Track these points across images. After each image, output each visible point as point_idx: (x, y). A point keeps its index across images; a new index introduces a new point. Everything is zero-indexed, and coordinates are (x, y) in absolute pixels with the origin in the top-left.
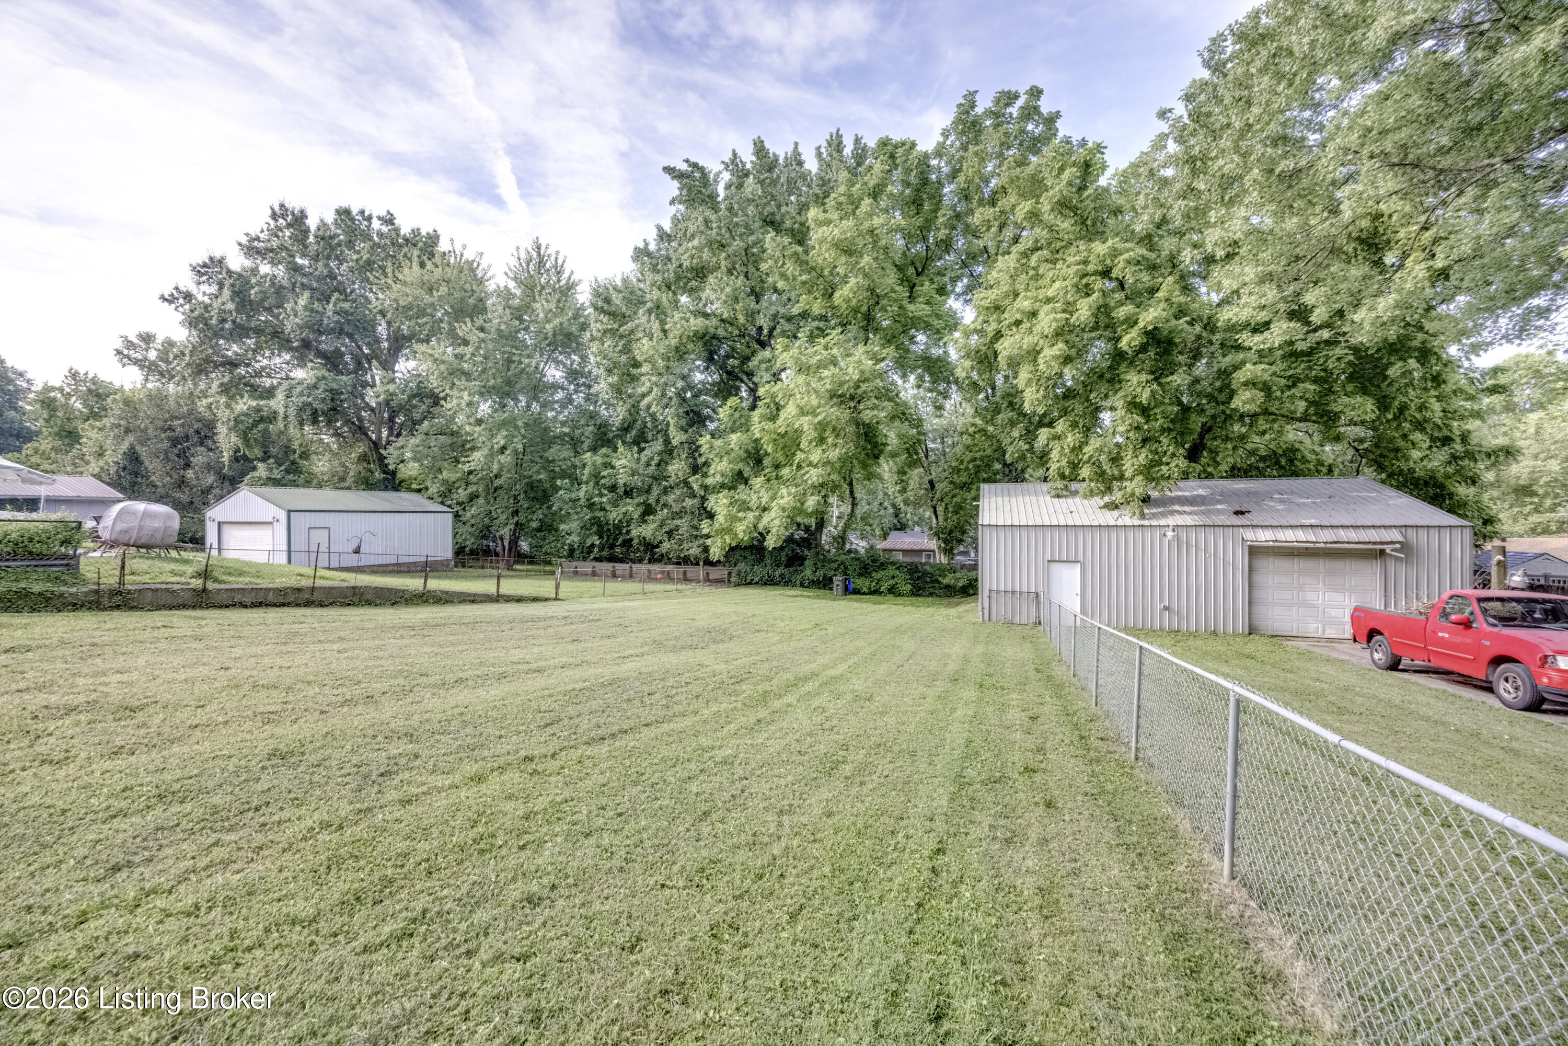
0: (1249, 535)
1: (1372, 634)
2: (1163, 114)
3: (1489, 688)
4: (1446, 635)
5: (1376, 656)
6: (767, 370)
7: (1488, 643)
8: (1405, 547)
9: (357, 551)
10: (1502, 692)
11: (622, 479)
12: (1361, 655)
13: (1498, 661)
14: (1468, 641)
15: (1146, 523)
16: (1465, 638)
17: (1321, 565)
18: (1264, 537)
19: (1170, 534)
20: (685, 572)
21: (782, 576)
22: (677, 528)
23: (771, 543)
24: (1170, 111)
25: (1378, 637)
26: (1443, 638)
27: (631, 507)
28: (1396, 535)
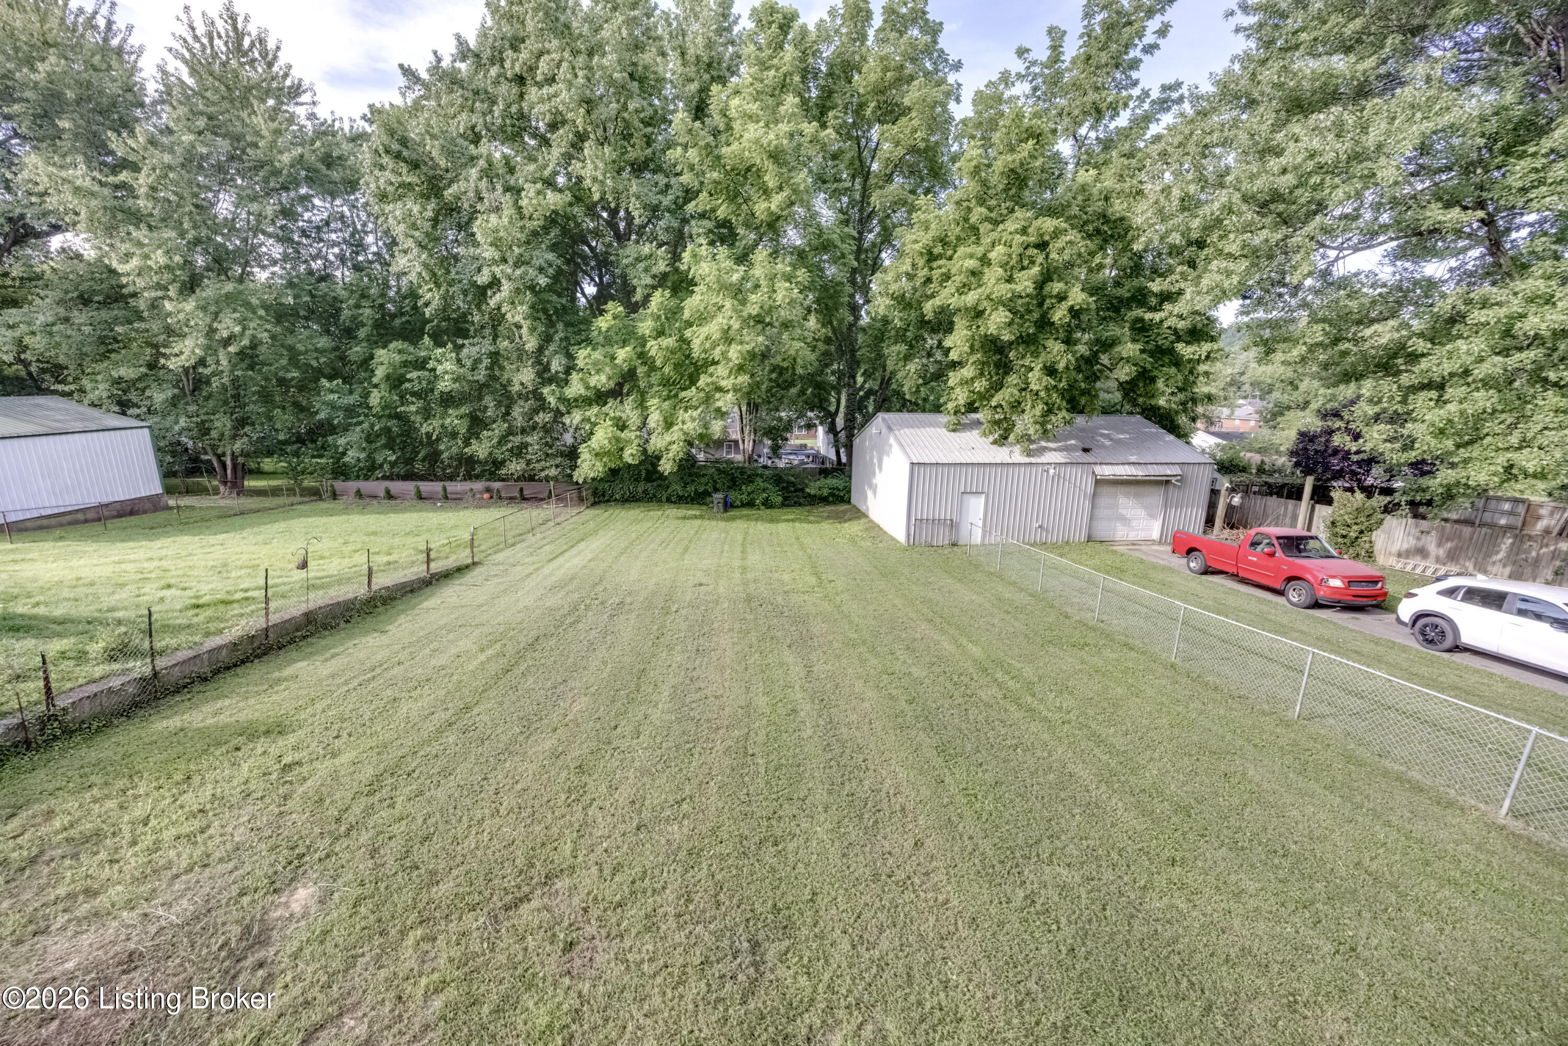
0: (1098, 470)
1: (1190, 551)
2: (1022, 52)
3: (1280, 593)
4: (1256, 560)
5: (1192, 565)
6: (646, 270)
7: (1286, 568)
8: (1182, 479)
9: (304, 565)
10: (1291, 597)
11: (445, 385)
12: (1178, 561)
13: (1291, 579)
14: (1272, 565)
15: (1033, 460)
16: (1268, 562)
17: (1132, 489)
18: (1106, 471)
19: (1052, 471)
20: (521, 490)
21: (645, 492)
22: (525, 445)
23: (666, 466)
24: (1027, 51)
25: (1196, 553)
26: (1252, 560)
27: (455, 419)
28: (1176, 470)
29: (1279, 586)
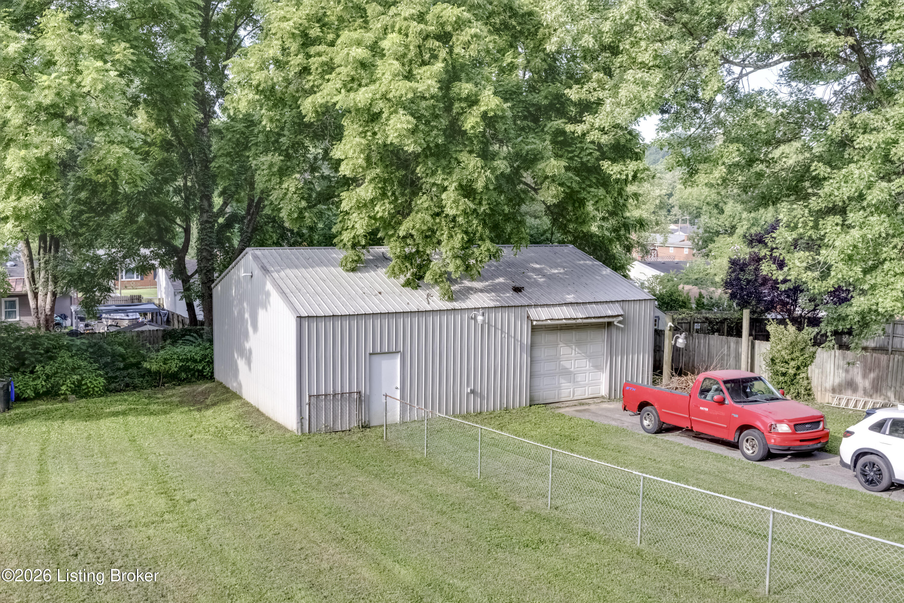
0: (534, 314)
1: (642, 405)
3: (735, 446)
4: (707, 409)
5: (646, 423)
7: (737, 416)
8: (624, 319)
10: (745, 450)
12: (631, 420)
13: (743, 428)
14: (723, 414)
15: (456, 305)
16: (720, 412)
17: (574, 335)
18: (542, 315)
19: (480, 318)
25: (648, 408)
26: (704, 411)
28: (617, 309)
29: (732, 439)
